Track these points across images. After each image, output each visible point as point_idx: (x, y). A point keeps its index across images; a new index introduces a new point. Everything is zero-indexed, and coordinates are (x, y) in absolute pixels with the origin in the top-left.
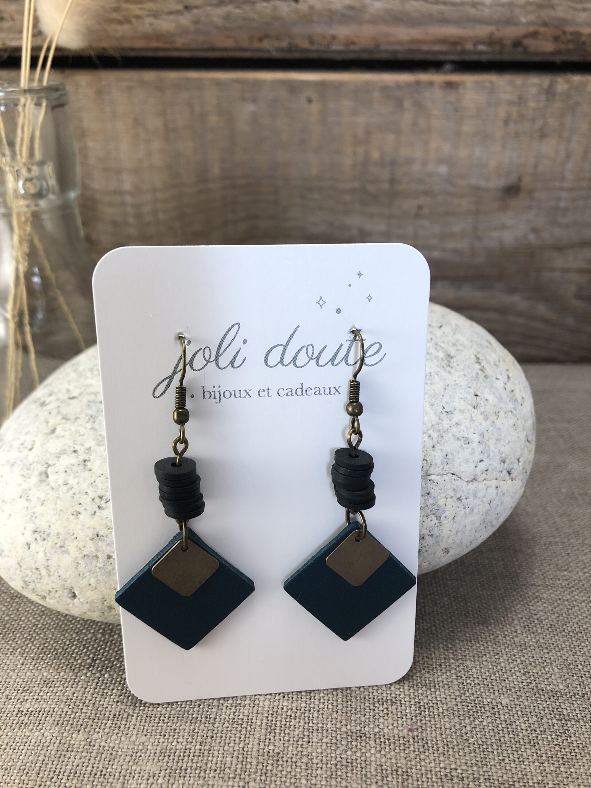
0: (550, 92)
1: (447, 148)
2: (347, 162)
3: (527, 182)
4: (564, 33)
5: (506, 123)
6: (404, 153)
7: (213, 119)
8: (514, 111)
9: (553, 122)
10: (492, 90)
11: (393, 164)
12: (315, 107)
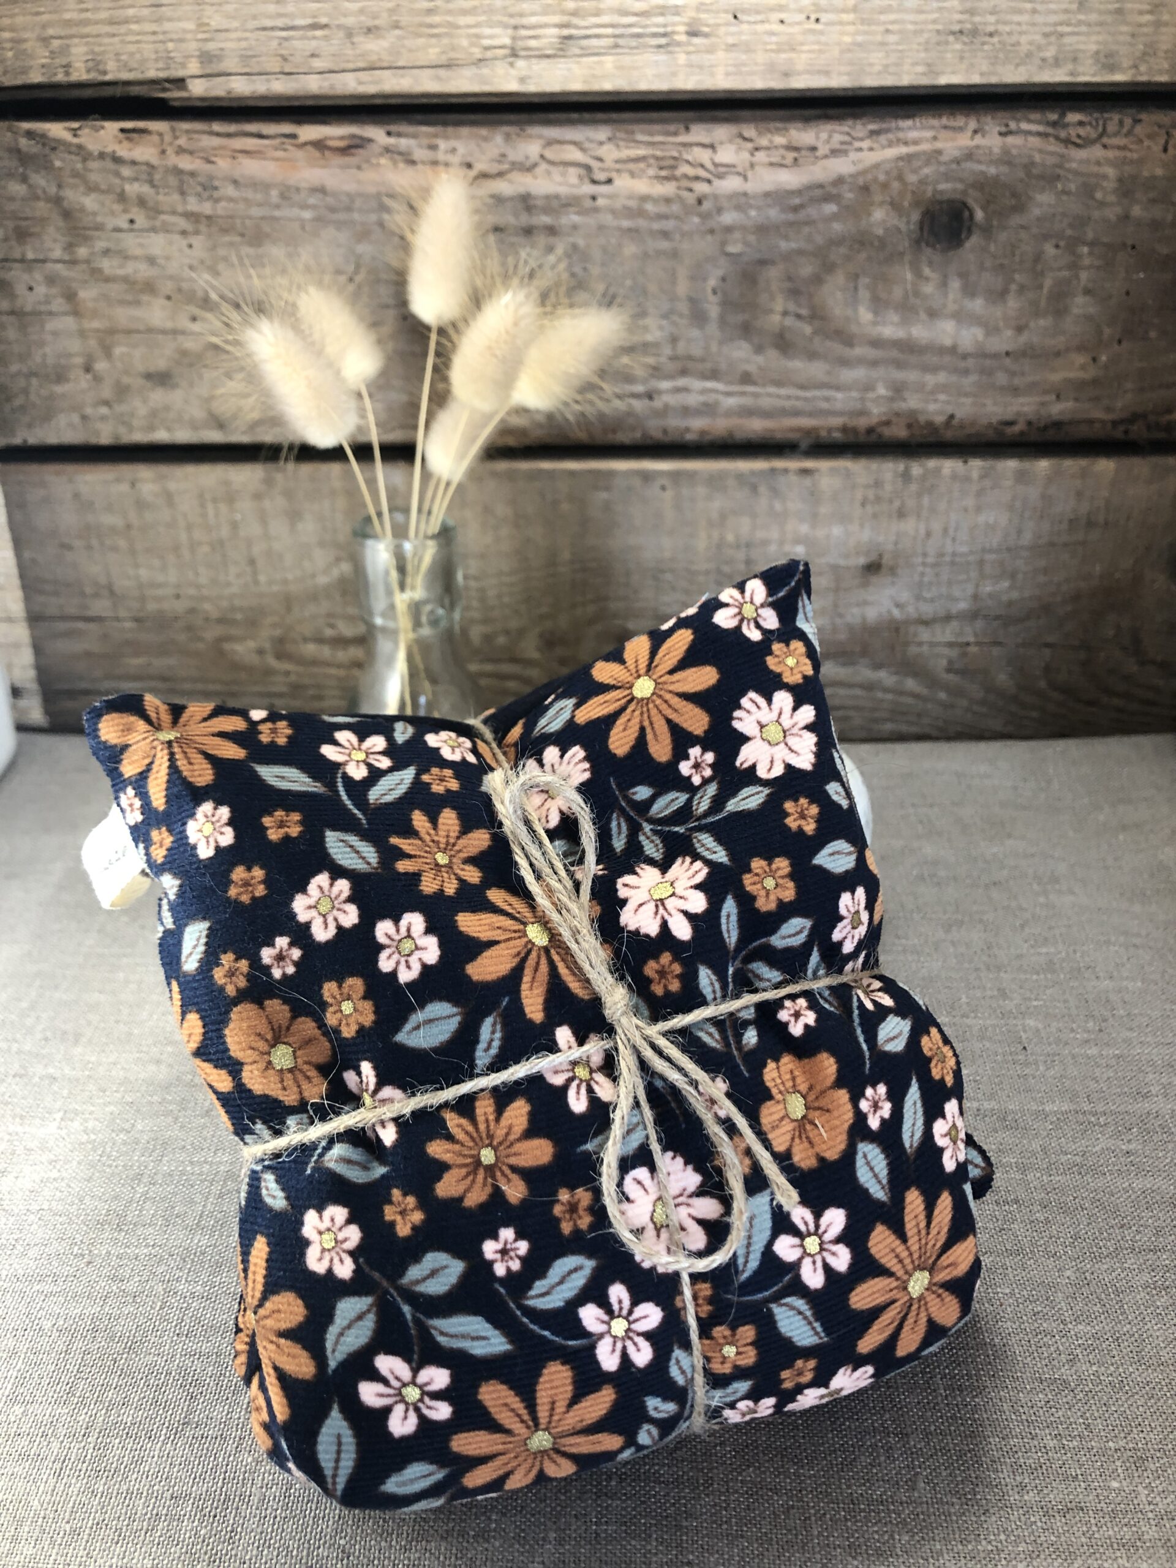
0: (906, 476)
1: (804, 529)
2: (701, 544)
3: (886, 560)
4: (917, 421)
5: (863, 504)
6: (760, 534)
7: (565, 507)
8: (871, 494)
9: (911, 503)
10: (848, 474)
11: (748, 545)
12: (669, 494)
